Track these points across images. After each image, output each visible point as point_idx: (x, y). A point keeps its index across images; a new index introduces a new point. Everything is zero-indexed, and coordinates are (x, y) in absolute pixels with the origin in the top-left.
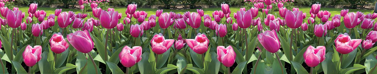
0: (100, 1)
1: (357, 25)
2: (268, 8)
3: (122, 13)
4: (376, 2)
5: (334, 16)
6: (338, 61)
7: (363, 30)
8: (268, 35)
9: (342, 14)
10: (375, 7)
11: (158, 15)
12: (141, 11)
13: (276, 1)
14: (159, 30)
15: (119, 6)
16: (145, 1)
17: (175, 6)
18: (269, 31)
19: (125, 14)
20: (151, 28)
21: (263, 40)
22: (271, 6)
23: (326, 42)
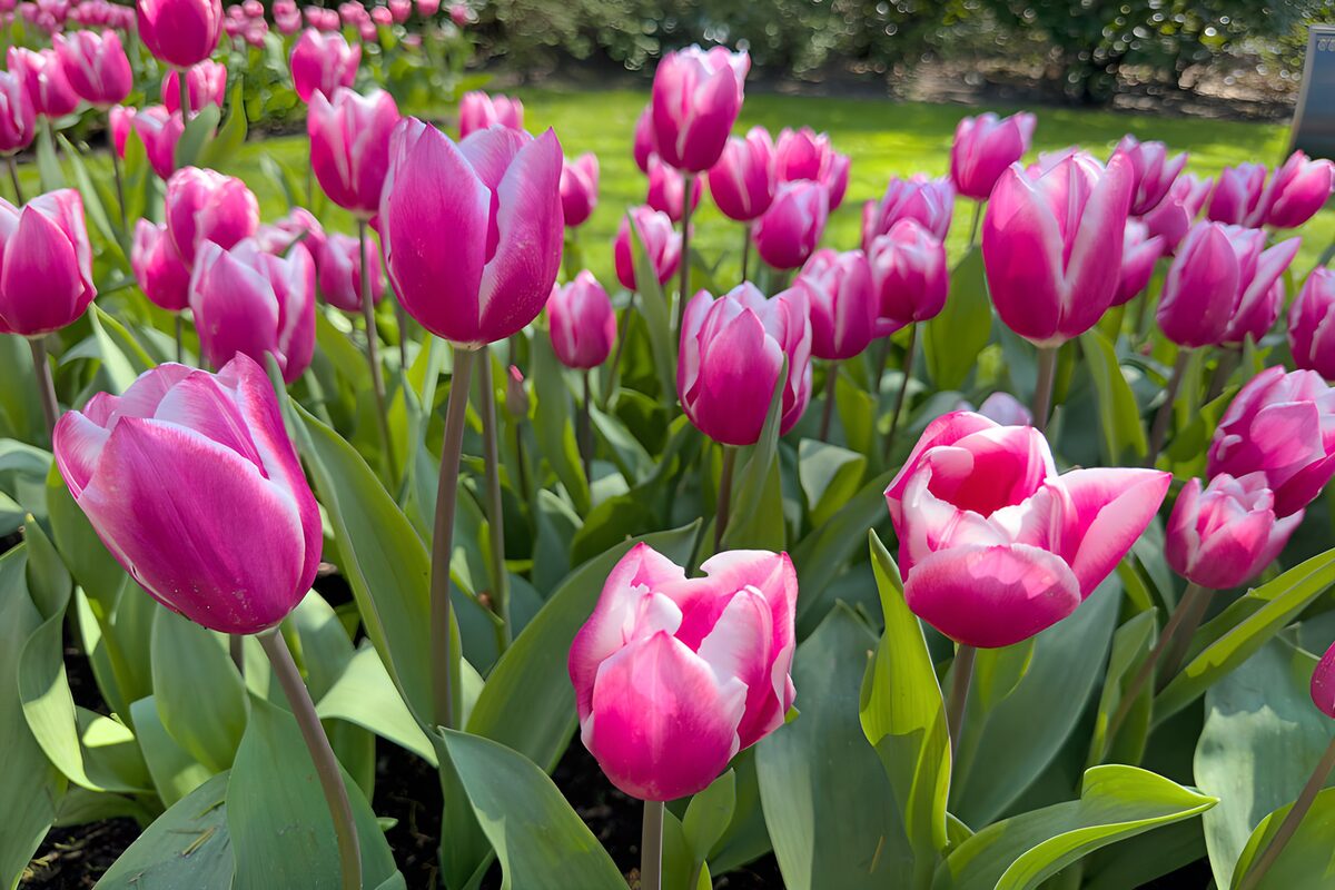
0: (382, 13)
1: (1121, 299)
2: (179, 97)
3: (600, 155)
4: (1310, 29)
5: (881, 194)
6: (922, 730)
7: (1180, 366)
8: (174, 423)
9: (967, 166)
10: (1298, 85)
11: (981, 179)
12: (788, 136)
13: (270, 18)
14: (991, 358)
15: (575, 71)
16: (826, 9)
17: (1176, 76)
18: (192, 377)
19: (630, 165)
20: (887, 332)
21: (124, 481)
22: (208, 74)
23: (802, 497)
